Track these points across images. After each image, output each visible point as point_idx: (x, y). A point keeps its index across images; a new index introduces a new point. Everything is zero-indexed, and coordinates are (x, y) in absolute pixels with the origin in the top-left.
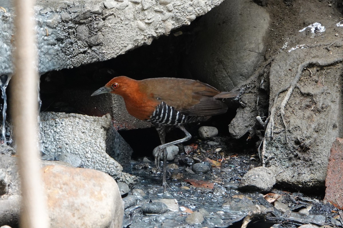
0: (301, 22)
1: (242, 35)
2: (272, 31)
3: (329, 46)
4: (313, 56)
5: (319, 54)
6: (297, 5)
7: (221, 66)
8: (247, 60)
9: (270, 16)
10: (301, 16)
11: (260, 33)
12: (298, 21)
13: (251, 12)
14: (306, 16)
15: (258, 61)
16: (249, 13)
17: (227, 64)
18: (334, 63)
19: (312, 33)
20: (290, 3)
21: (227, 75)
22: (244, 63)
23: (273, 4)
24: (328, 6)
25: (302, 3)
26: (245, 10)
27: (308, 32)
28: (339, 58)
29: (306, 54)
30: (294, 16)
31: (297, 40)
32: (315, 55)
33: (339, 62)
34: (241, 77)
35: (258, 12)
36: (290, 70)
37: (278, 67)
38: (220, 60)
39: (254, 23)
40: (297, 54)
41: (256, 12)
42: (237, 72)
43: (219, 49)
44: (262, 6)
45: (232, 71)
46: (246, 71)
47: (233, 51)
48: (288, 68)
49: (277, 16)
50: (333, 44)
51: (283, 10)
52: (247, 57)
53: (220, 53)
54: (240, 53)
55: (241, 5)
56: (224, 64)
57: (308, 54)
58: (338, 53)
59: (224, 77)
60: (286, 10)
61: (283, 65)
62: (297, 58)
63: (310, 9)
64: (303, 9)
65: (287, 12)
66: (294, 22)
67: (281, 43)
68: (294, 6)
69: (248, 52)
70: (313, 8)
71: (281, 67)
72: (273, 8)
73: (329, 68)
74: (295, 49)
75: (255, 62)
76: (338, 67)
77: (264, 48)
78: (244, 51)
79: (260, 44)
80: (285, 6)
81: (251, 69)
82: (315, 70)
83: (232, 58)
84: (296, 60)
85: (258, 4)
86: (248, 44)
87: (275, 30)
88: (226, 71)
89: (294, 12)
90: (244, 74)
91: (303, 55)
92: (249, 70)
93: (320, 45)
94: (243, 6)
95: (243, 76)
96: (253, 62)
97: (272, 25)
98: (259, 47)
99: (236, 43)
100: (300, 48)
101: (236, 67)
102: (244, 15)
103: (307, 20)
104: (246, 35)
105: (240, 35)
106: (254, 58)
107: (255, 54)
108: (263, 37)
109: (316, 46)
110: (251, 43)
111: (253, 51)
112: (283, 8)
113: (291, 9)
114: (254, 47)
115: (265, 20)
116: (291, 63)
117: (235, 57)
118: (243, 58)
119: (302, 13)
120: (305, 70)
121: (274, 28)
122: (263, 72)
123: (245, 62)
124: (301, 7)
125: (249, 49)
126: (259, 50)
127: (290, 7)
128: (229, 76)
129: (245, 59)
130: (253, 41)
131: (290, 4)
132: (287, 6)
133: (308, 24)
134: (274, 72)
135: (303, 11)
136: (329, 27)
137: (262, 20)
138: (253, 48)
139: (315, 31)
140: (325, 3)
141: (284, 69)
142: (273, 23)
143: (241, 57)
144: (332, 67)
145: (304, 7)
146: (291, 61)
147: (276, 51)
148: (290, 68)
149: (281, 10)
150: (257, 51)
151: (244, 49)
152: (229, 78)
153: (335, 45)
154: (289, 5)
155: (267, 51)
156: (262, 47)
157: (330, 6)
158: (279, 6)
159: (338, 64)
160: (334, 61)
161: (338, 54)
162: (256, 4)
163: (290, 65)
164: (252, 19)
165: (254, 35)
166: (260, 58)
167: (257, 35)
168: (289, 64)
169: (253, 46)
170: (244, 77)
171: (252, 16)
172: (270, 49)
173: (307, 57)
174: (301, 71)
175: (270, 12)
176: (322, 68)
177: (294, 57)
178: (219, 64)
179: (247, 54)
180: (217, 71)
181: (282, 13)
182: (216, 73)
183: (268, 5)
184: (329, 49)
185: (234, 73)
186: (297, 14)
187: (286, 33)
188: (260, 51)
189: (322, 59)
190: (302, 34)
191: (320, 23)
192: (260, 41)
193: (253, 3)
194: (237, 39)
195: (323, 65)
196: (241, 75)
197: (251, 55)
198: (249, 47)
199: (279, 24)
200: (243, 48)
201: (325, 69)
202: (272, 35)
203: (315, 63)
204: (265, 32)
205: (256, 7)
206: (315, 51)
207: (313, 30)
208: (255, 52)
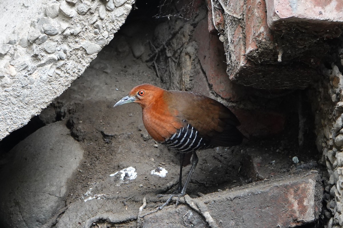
0: (116, 164)
1: (44, 176)
2: (81, 172)
3: (125, 200)
4: (107, 209)
5: (114, 208)
6: (117, 144)
7: (18, 208)
8: (45, 205)
9: (84, 154)
10: (118, 157)
11: (66, 174)
12: (113, 163)
13: (64, 147)
14: (124, 157)
15: (58, 207)
16: (61, 148)
17: (23, 207)
18: (127, 221)
19: (121, 179)
20: (110, 140)
21: (22, 219)
22: (42, 208)
23: (91, 140)
24: (153, 147)
25: (123, 142)
26: (58, 144)
27: (117, 178)
28: (132, 216)
29: (100, 206)
30: (111, 156)
31: (103, 186)
32: (109, 209)
33: (132, 220)
34: (37, 223)
35: (71, 148)
36: (79, 223)
37: (68, 219)
38: (17, 201)
39: (63, 161)
40: (90, 205)
41: (69, 148)
42: (33, 217)
43: (18, 189)
44: (78, 141)
45: (28, 216)
46: (43, 217)
47: (32, 193)
48: (78, 221)
49: (92, 154)
50: (131, 197)
51: (101, 147)
52: (46, 201)
53: (18, 194)
54: (38, 195)
55: (56, 138)
56: (20, 206)
57: (103, 207)
58: (133, 209)
59: (19, 221)
60: (105, 147)
61: (73, 217)
62: (90, 211)
63: (130, 149)
64: (122, 149)
65: (104, 151)
66: (108, 164)
67: (86, 188)
68: (113, 144)
69: (47, 195)
70: (134, 149)
71: (71, 219)
72: (90, 144)
73: (121, 225)
74: (92, 199)
75: (54, 208)
76: (131, 226)
77: (66, 192)
78: (43, 193)
79: (62, 188)
80: (104, 144)
81: (49, 215)
82: (105, 227)
83: (29, 201)
84: (88, 213)
85: (75, 139)
86: (49, 186)
87: (84, 172)
88: (22, 215)
89: (112, 152)
90: (41, 221)
91: (97, 208)
92: (47, 216)
93: (118, 198)
94: (57, 139)
95: (40, 222)
96: (52, 207)
97: (83, 165)
98: (60, 191)
99: (36, 183)
100: (96, 198)
101: (32, 211)
102: (55, 150)
103: (122, 163)
104: (48, 175)
105: (41, 175)
106: (53, 203)
107: (56, 199)
108: (68, 179)
109: (114, 198)
110: (52, 185)
111: (52, 195)
112: (101, 146)
113: (110, 147)
114: (55, 191)
115: (75, 159)
116: (82, 215)
117: (32, 201)
118: (41, 202)
119: (119, 153)
120: (94, 225)
121: (84, 168)
122: (56, 221)
123: (42, 206)
124: (120, 147)
125: (48, 192)
126: (60, 194)
127: (109, 145)
128: (25, 221)
129: (43, 203)
130: (55, 184)
131: (109, 142)
132: (106, 143)
133: (122, 168)
134: (62, 224)
135: (121, 152)
136: (142, 173)
137: (72, 159)
138: (53, 191)
139: (124, 177)
140: (151, 143)
141: (74, 221)
142: (85, 162)
143: (39, 201)
144: (124, 225)
145: (124, 147)
146: (82, 214)
147: (78, 196)
148: (80, 222)
149: (99, 147)
150: (58, 195)
151: (43, 192)
152: (24, 223)
153: (133, 199)
154: (107, 143)
155: (69, 195)
156: (64, 191)
157: (157, 147)
158: (97, 143)
159: (131, 223)
160: (127, 218)
161: (133, 211)
162: (72, 138)
163: (81, 218)
164: (62, 156)
165: (58, 176)
166: (61, 204)
167: (61, 176)
168: (80, 216)
169: (54, 189)
170: (41, 224)
171: (63, 153)
172: (73, 193)
173: (100, 210)
174: (89, 226)
175: (85, 149)
176: (113, 225)
177: (86, 209)
178: (16, 206)
179: (46, 198)
180: (12, 214)
181: (99, 152)
182: (11, 216)
183: (85, 140)
184: (126, 203)
185: (30, 218)
186: (114, 154)
187: (95, 176)
188: (62, 196)
189: (116, 214)
190: (110, 180)
191: (135, 167)
192: (63, 184)
193: (71, 136)
194: (37, 179)
195: (114, 222)
196: (38, 221)
197: (50, 199)
198: (49, 190)
199: (91, 165)
200: (42, 190)
201: (116, 226)
202: (79, 178)
203: (105, 219)
204: (71, 173)
205: (71, 141)
206: (111, 203)
207: (123, 176)
208: (56, 196)
